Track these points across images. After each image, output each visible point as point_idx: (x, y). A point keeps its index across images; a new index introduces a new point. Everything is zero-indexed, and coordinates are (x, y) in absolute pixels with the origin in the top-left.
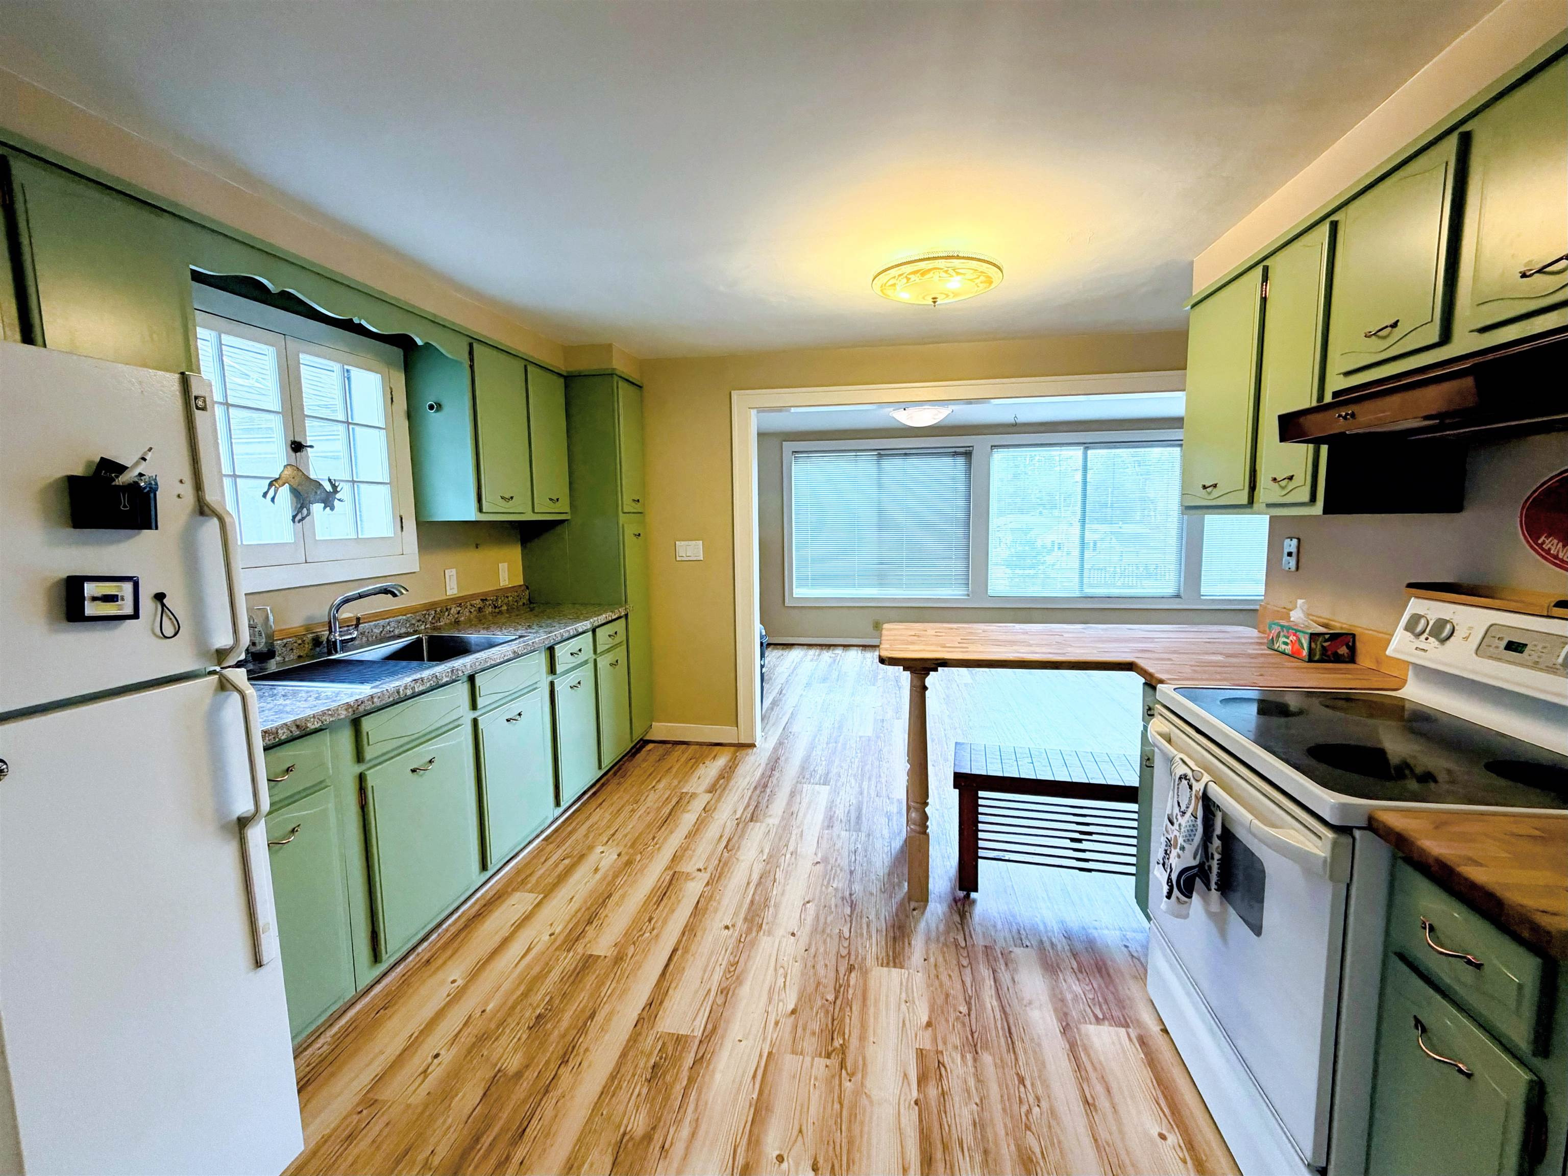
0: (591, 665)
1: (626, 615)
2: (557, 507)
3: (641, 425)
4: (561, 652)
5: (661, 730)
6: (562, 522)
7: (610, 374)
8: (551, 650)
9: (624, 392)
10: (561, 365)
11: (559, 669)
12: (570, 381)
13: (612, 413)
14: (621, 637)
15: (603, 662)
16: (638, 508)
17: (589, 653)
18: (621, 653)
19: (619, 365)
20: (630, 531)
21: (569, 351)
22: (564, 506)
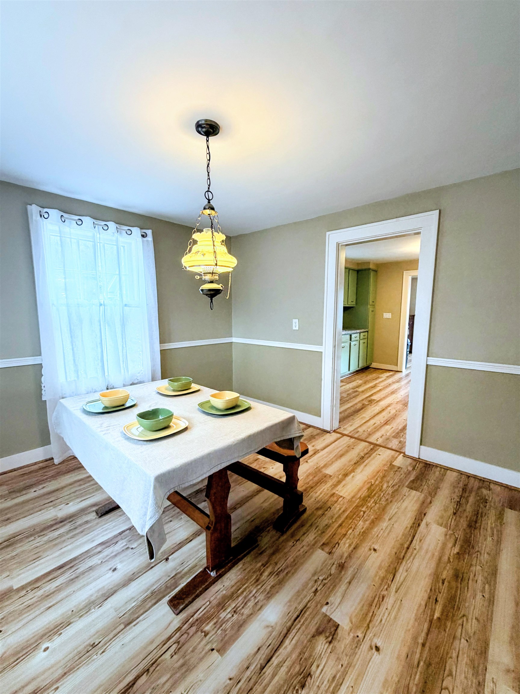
0: (358, 341)
1: (368, 332)
2: (352, 303)
3: (376, 281)
4: (353, 336)
5: (374, 365)
6: (353, 307)
7: (369, 269)
8: (351, 335)
9: (372, 274)
10: (356, 268)
11: (352, 340)
12: (358, 271)
13: (369, 278)
14: (366, 337)
15: (361, 342)
16: (374, 304)
17: (358, 338)
18: (365, 341)
19: (371, 267)
20: (371, 309)
21: (358, 264)
22: (354, 303)
